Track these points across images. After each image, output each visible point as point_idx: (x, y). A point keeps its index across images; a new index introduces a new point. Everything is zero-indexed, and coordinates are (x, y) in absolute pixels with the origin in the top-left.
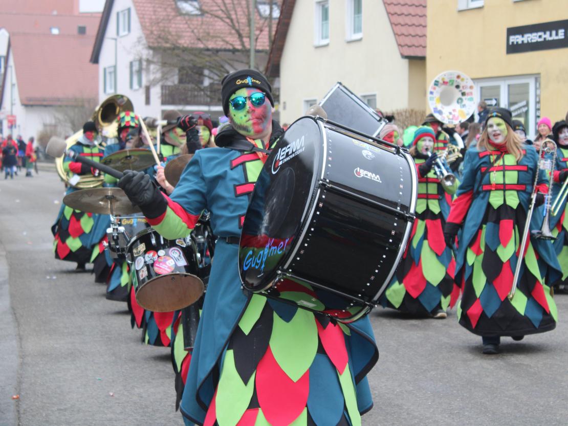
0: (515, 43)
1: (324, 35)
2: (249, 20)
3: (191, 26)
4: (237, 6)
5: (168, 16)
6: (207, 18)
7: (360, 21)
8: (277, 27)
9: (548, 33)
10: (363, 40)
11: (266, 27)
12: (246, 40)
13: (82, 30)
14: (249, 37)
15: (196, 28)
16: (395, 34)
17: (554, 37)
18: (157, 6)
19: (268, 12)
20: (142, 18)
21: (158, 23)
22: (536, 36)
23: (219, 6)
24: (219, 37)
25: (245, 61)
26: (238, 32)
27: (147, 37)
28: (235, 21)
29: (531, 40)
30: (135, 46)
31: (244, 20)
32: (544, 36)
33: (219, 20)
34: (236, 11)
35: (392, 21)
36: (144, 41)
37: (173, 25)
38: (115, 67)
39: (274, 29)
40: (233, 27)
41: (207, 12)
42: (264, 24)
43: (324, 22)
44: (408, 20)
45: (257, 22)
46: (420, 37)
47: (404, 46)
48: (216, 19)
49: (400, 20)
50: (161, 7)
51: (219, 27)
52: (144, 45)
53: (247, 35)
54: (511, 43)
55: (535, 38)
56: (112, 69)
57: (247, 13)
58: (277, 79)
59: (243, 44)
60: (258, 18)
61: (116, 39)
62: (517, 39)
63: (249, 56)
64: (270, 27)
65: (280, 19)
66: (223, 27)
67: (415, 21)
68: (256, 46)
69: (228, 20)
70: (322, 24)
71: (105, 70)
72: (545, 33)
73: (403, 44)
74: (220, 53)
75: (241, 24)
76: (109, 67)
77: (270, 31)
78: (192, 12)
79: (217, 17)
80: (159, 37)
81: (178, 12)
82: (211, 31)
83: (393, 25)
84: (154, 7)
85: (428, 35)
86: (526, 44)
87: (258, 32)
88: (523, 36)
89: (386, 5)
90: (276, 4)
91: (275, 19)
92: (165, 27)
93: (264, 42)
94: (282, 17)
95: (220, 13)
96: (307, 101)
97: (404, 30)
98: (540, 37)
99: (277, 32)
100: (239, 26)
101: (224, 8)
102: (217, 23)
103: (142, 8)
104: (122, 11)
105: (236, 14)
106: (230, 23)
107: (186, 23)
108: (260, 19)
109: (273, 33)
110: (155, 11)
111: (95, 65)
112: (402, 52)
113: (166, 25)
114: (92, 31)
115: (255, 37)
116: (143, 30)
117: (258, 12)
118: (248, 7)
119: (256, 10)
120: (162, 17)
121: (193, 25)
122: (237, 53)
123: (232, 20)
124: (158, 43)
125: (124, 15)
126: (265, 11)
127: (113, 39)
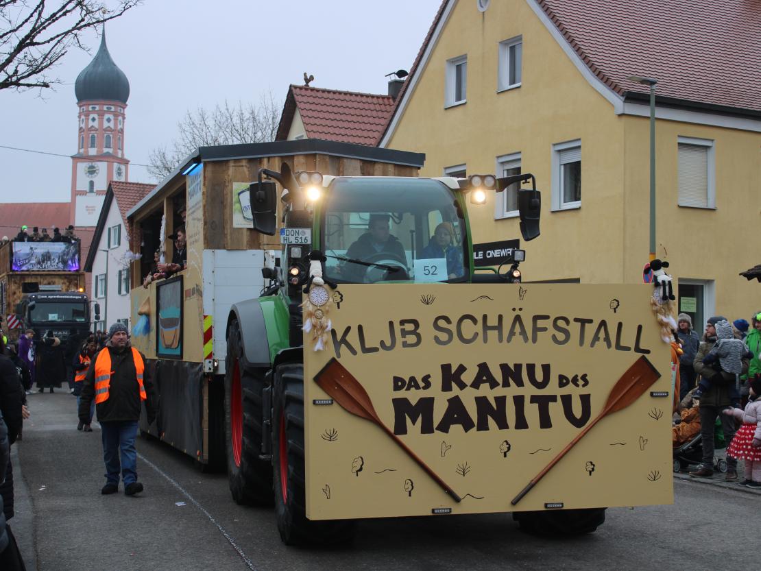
38: (106, 275)
56: (104, 277)
61: (107, 251)
71: (97, 277)
76: (101, 275)
104: (113, 227)
111: (89, 273)
125: (115, 230)
127: (105, 251)
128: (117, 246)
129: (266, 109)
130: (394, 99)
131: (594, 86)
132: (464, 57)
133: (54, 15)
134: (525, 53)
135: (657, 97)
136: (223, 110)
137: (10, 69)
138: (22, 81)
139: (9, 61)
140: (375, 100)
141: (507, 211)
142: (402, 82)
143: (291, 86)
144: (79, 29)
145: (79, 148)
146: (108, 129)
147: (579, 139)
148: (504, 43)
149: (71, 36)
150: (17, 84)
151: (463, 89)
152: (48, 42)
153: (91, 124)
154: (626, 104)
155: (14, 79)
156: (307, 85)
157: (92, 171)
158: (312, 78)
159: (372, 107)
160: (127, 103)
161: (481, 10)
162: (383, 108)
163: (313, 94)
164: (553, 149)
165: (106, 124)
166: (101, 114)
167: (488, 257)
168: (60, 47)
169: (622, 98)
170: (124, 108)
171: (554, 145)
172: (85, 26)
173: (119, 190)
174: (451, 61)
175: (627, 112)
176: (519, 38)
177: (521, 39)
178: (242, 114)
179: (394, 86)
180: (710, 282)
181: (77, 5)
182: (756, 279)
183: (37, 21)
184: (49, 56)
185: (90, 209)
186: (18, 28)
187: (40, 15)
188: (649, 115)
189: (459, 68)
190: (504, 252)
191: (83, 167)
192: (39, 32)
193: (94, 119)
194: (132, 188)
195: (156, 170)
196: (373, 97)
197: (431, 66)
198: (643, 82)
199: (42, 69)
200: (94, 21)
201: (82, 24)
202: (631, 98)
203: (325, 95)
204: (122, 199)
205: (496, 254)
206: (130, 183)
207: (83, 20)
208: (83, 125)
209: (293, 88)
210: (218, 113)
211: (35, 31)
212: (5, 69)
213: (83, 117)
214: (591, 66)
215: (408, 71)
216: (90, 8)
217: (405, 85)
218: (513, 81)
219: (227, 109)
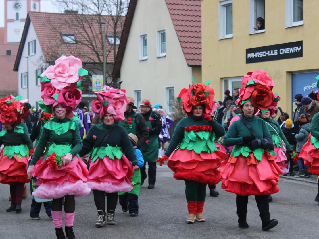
0: (251, 57)
1: (145, 54)
2: (103, 46)
3: (70, 50)
4: (96, 38)
5: (57, 44)
6: (79, 45)
7: (165, 47)
8: (118, 50)
9: (269, 52)
10: (167, 56)
11: (112, 50)
12: (100, 57)
13: (9, 53)
14: (103, 56)
15: (73, 51)
16: (184, 53)
17: (272, 54)
18: (51, 38)
19: (113, 42)
20: (42, 45)
21: (52, 48)
22: (262, 53)
23: (86, 38)
24: (86, 56)
25: (100, 69)
26: (96, 52)
27: (45, 56)
28: (95, 47)
29: (259, 56)
30: (38, 61)
31: (100, 46)
32: (266, 54)
33: (86, 46)
34: (95, 41)
35: (183, 46)
36: (44, 58)
37: (60, 49)
38: (27, 73)
39: (117, 51)
40: (94, 50)
41: (79, 42)
42: (111, 48)
43: (145, 47)
44: (191, 45)
45: (107, 47)
46: (198, 54)
47: (189, 60)
48: (84, 46)
49: (187, 45)
50: (53, 39)
51: (86, 50)
52: (44, 60)
53: (102, 55)
54: (248, 58)
55: (261, 54)
56: (26, 74)
57: (101, 42)
58: (119, 79)
59: (99, 59)
60: (108, 45)
61: (28, 57)
62: (252, 55)
63: (103, 66)
64: (115, 50)
65: (120, 45)
66: (88, 50)
67: (195, 46)
68: (107, 60)
69: (91, 46)
70: (144, 48)
71: (22, 74)
72: (267, 52)
73: (188, 59)
74: (87, 64)
75: (98, 48)
76: (24, 73)
77: (114, 52)
78: (70, 41)
79: (85, 44)
80: (52, 56)
81: (63, 42)
82: (82, 52)
83: (183, 48)
84: (49, 39)
85: (202, 53)
86: (256, 58)
87: (108, 53)
88: (255, 54)
89: (179, 37)
90: (118, 37)
91: (117, 45)
92: (55, 50)
93: (112, 59)
94: (121, 44)
95: (86, 42)
96: (136, 91)
97: (189, 51)
98: (264, 54)
99: (118, 52)
100: (97, 49)
101: (88, 40)
102: (85, 48)
103: (42, 40)
104: (31, 42)
105: (95, 43)
106: (92, 48)
107: (67, 48)
108: (109, 46)
109: (116, 53)
110: (50, 42)
111: (16, 72)
112: (188, 63)
113: (56, 49)
114: (15, 53)
115: (106, 56)
116: (43, 52)
117: (108, 41)
118: (102, 39)
119: (106, 40)
120: (53, 45)
121: (71, 49)
122: (96, 65)
123: (93, 46)
124: (52, 59)
125: (32, 44)
126: (112, 41)
127: (26, 57)
128: (34, 54)
141: (294, 21)
157: (17, 6)
167: (281, 53)
173: (34, 17)
185: (16, 31)
190: (292, 50)
191: (11, 4)
194: (43, 16)
195: (58, 3)
204: (36, 23)
205: (287, 51)
206: (41, 13)
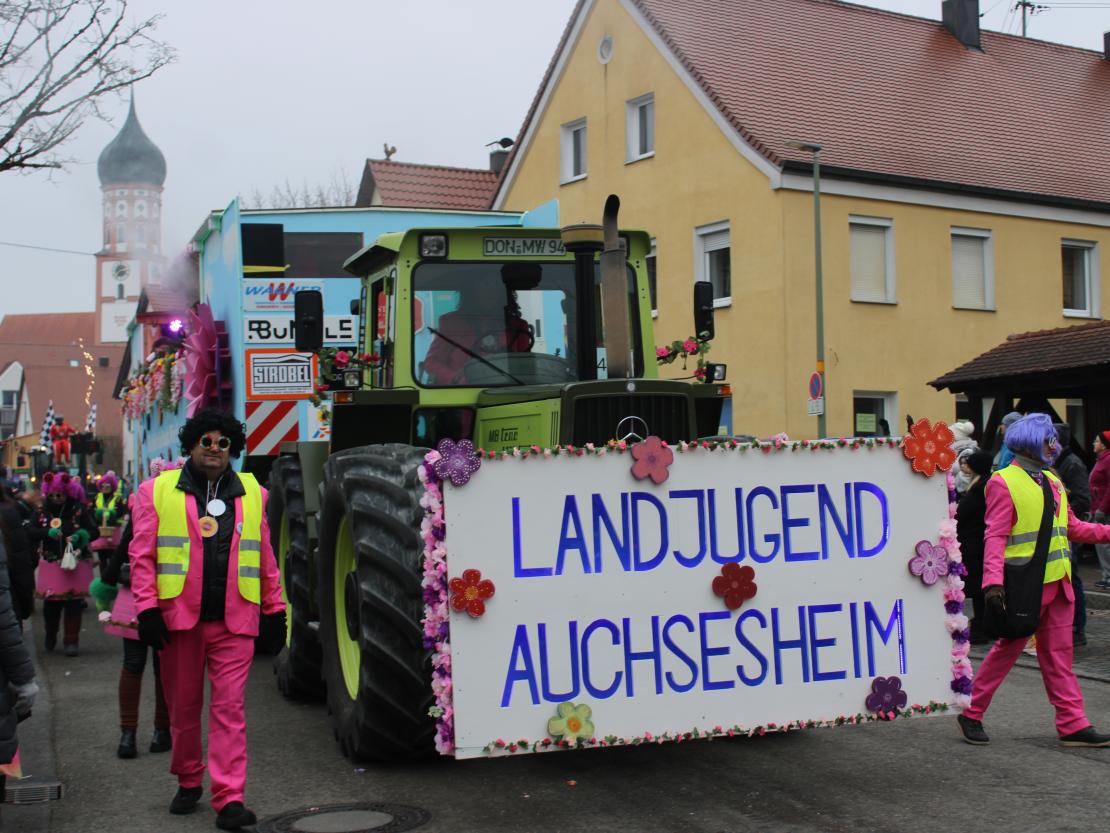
13: (105, 362)
111: (119, 401)
114: (116, 363)
129: (338, 190)
130: (497, 173)
131: (743, 154)
132: (583, 121)
133: (65, 77)
134: (658, 114)
135: (822, 167)
136: (284, 192)
137: (12, 146)
138: (26, 161)
139: (9, 136)
140: (473, 176)
142: (506, 153)
143: (368, 161)
144: (98, 94)
145: (105, 244)
146: (141, 219)
147: (727, 221)
148: (631, 103)
149: (87, 103)
150: (20, 164)
151: (583, 161)
152: (59, 111)
153: (118, 212)
154: (785, 176)
155: (17, 158)
156: (388, 159)
157: (121, 272)
158: (394, 150)
159: (470, 185)
160: (165, 185)
161: (603, 62)
162: (483, 185)
163: (397, 169)
164: (695, 234)
165: (137, 213)
166: (131, 200)
168: (74, 116)
169: (778, 168)
170: (160, 192)
171: (697, 228)
172: (105, 90)
174: (567, 126)
175: (785, 186)
176: (650, 96)
177: (652, 97)
178: (308, 196)
179: (496, 157)
180: (891, 394)
181: (95, 64)
182: (946, 390)
183: (44, 85)
184: (61, 129)
185: (119, 320)
186: (21, 94)
187: (47, 77)
188: (812, 189)
189: (577, 135)
191: (109, 267)
192: (47, 99)
193: (122, 207)
196: (471, 172)
197: (541, 132)
198: (804, 148)
199: (52, 145)
200: (117, 83)
201: (102, 87)
202: (791, 168)
203: (411, 171)
204: (160, 306)
207: (102, 83)
208: (109, 215)
209: (370, 163)
210: (278, 196)
211: (42, 97)
212: (5, 146)
213: (108, 205)
214: (740, 129)
215: (514, 139)
216: (111, 68)
217: (510, 156)
218: (644, 150)
219: (289, 191)
